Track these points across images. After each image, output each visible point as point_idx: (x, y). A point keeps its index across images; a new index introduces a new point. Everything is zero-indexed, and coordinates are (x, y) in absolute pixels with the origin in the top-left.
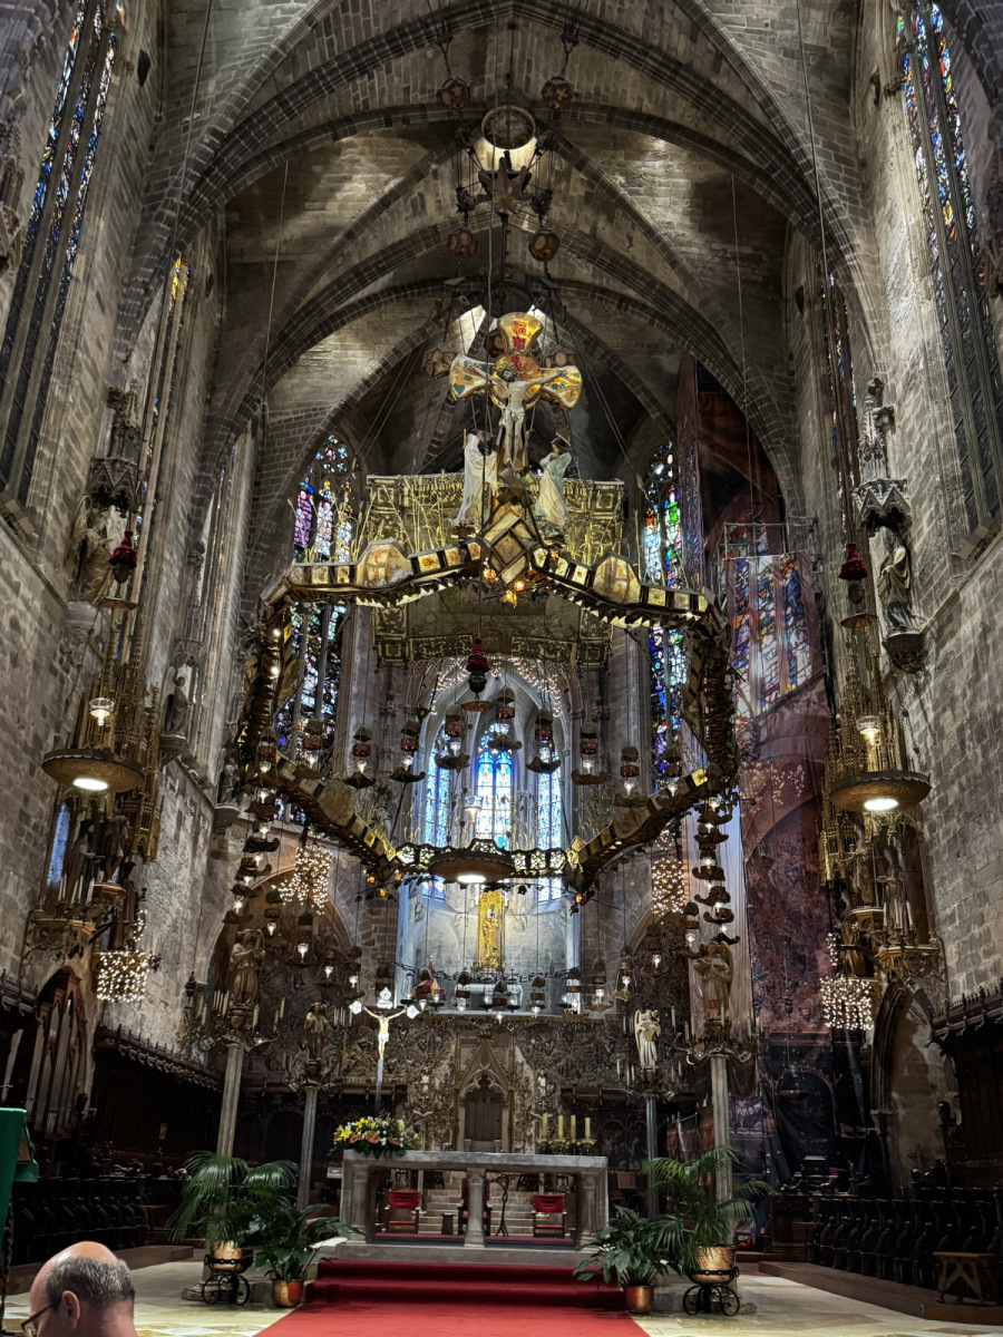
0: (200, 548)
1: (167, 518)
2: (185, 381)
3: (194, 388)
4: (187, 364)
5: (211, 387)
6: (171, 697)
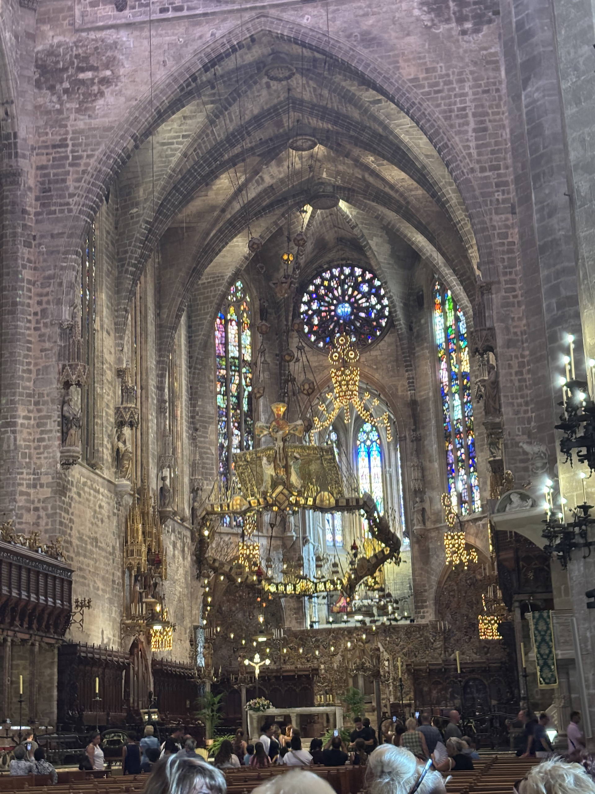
0: (165, 402)
1: (147, 398)
2: (146, 317)
3: (151, 316)
4: (146, 306)
5: (159, 306)
6: (161, 488)
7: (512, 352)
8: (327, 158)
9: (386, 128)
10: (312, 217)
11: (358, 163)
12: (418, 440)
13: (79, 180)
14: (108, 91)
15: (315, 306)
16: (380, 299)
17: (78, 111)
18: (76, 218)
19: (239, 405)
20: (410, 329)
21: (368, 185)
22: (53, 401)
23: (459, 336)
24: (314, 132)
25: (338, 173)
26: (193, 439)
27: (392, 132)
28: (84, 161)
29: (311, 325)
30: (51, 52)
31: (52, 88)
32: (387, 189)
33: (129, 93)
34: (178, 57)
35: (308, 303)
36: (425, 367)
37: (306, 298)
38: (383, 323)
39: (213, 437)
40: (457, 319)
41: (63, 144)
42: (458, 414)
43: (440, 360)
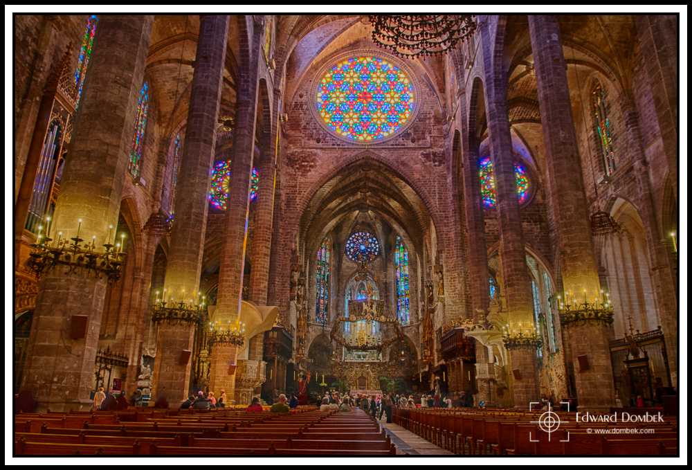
7: (449, 274)
8: (370, 196)
9: (400, 191)
10: (358, 214)
11: (382, 199)
12: (387, 297)
13: (301, 199)
14: (312, 170)
15: (352, 245)
16: (375, 245)
17: (301, 175)
18: (299, 213)
19: (324, 279)
20: (386, 257)
21: (383, 207)
22: (288, 276)
23: (404, 261)
24: (369, 188)
25: (373, 201)
26: (309, 290)
27: (402, 193)
28: (302, 193)
29: (350, 252)
30: (292, 154)
31: (292, 167)
32: (390, 209)
33: (320, 171)
34: (337, 161)
35: (349, 244)
36: (391, 271)
37: (349, 242)
38: (376, 254)
39: (315, 290)
40: (404, 255)
41: (295, 186)
42: (403, 289)
43: (397, 269)
